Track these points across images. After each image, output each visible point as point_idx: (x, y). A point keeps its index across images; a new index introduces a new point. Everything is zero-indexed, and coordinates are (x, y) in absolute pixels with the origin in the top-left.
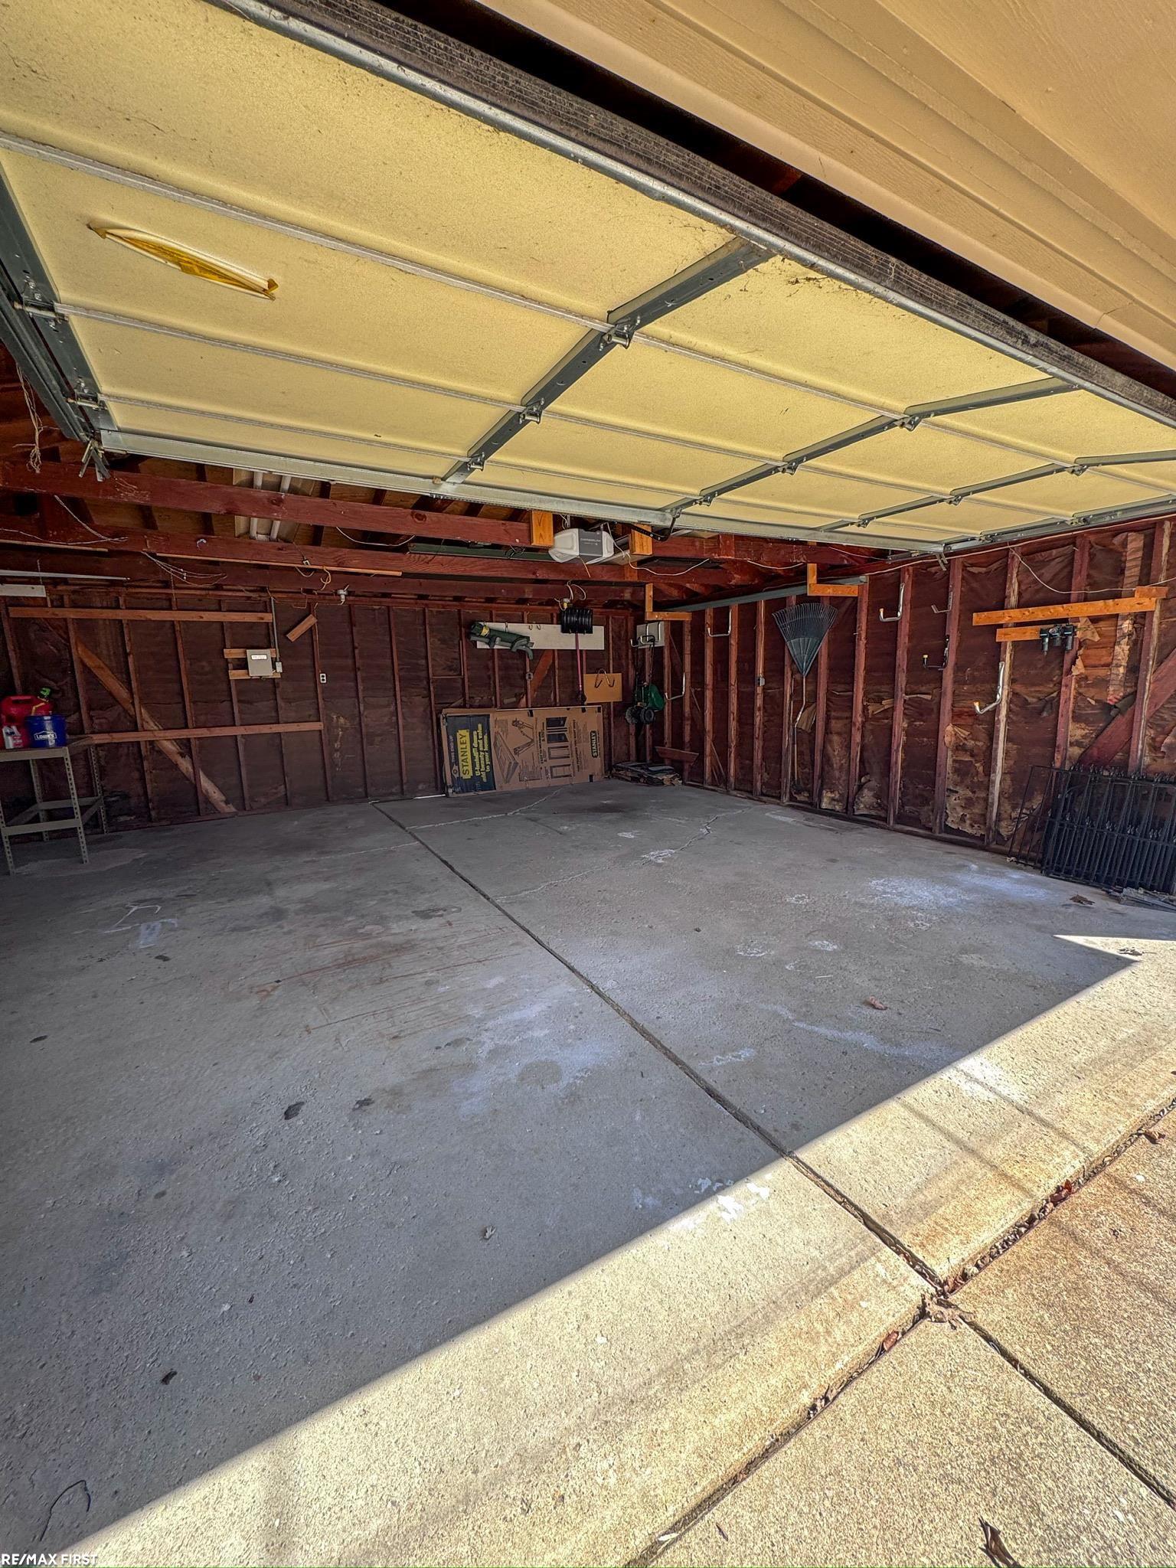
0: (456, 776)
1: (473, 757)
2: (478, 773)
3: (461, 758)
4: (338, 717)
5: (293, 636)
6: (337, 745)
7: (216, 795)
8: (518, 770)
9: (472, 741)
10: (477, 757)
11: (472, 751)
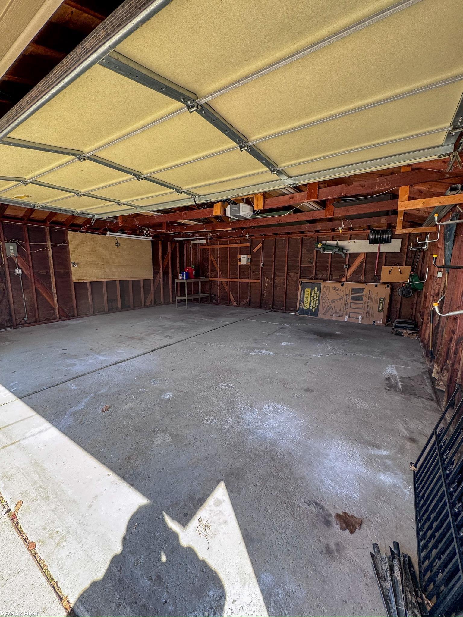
0: (301, 307)
1: (311, 301)
2: (311, 308)
3: (305, 300)
4: (266, 279)
5: (255, 250)
6: (265, 289)
7: (232, 299)
8: (331, 310)
9: (311, 294)
10: (312, 301)
11: (310, 298)
